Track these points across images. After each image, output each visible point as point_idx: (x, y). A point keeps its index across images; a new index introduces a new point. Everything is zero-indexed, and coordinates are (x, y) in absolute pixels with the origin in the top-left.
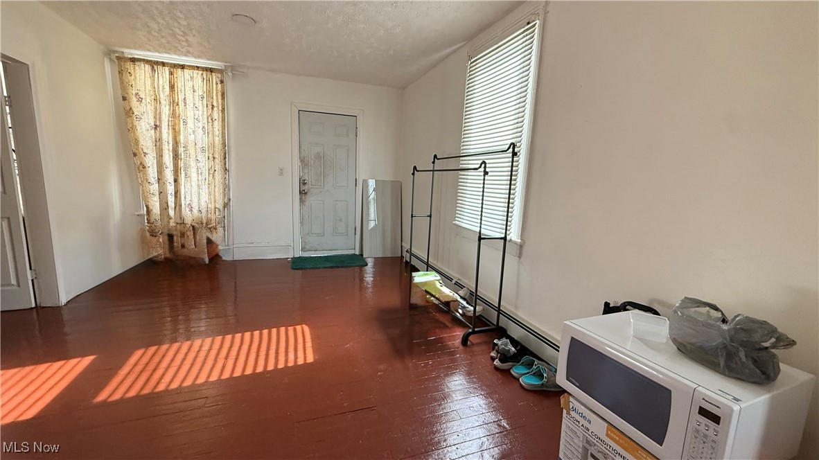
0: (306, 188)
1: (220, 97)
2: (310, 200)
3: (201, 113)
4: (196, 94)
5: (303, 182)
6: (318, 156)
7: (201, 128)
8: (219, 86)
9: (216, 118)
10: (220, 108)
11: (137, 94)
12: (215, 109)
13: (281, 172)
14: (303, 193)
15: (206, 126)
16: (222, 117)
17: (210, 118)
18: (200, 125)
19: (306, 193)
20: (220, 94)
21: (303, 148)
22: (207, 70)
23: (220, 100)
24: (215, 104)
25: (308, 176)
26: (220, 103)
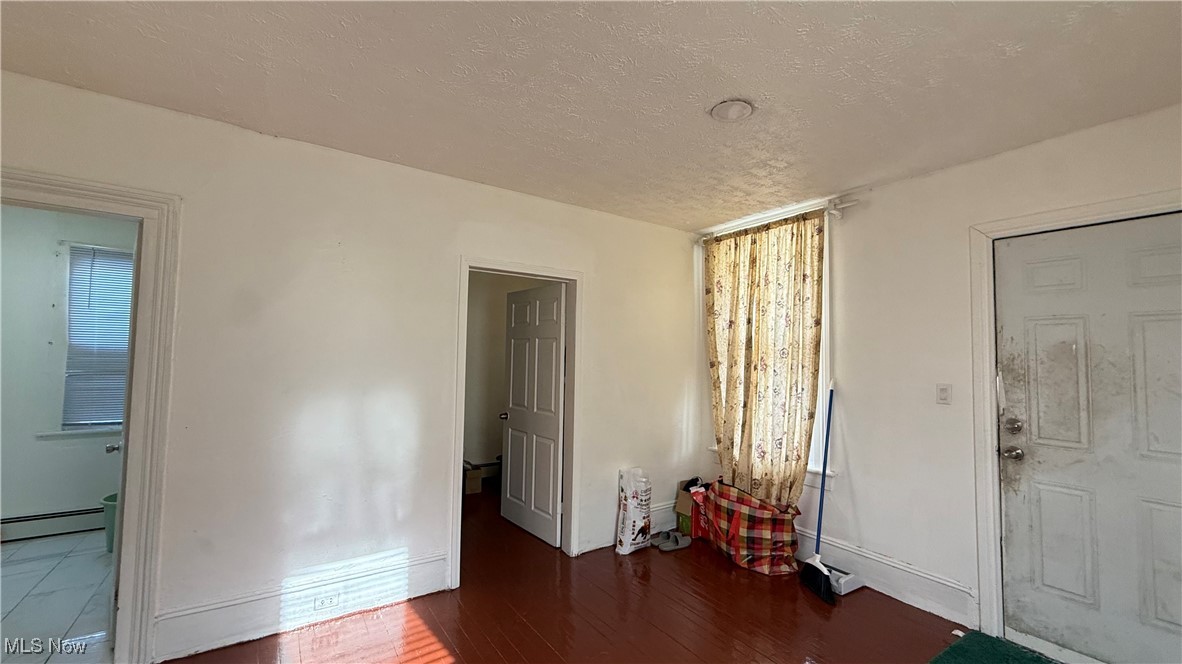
0: (1019, 441)
1: (816, 258)
2: (1035, 480)
3: (785, 292)
4: (782, 262)
5: (1010, 426)
6: (1064, 352)
7: (784, 317)
8: (816, 238)
9: (809, 295)
10: (816, 278)
11: (718, 282)
12: (808, 280)
13: (944, 395)
14: (1010, 457)
15: (791, 313)
16: (818, 293)
17: (797, 298)
18: (783, 311)
19: (1019, 458)
20: (816, 251)
21: (1006, 334)
22: (798, 220)
23: (816, 263)
24: (808, 272)
25: (1029, 409)
26: (816, 268)
